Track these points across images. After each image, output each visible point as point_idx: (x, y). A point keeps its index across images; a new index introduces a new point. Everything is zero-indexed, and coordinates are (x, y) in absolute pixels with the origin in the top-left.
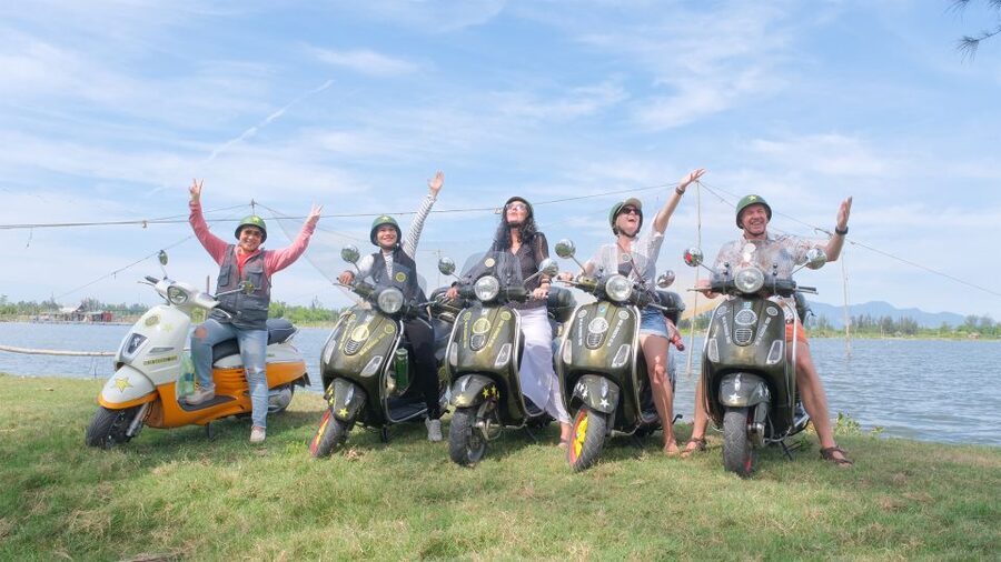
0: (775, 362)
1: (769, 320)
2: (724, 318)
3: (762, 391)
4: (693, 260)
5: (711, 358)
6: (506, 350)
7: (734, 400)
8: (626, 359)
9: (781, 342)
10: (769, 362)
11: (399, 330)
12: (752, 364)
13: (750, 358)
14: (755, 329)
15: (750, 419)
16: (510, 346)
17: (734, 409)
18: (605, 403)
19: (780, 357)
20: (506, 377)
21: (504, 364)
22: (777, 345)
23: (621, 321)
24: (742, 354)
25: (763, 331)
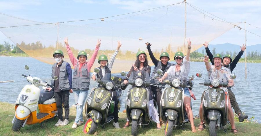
0: (223, 107)
1: (221, 94)
2: (208, 94)
3: (219, 115)
4: (199, 75)
5: (205, 106)
6: (145, 102)
7: (212, 118)
8: (180, 105)
9: (224, 101)
10: (221, 107)
11: (112, 95)
12: (216, 107)
13: (216, 106)
14: (217, 97)
15: (217, 123)
16: (146, 100)
17: (212, 120)
18: (172, 117)
19: (224, 105)
20: (145, 110)
21: (145, 106)
22: (223, 102)
23: (179, 93)
24: (213, 104)
25: (219, 98)
